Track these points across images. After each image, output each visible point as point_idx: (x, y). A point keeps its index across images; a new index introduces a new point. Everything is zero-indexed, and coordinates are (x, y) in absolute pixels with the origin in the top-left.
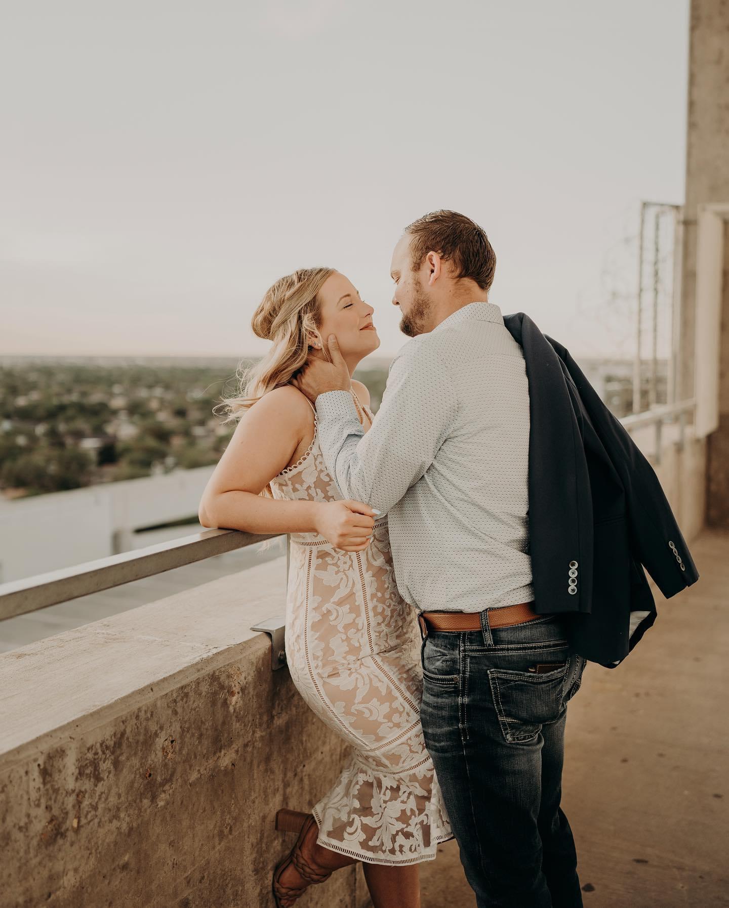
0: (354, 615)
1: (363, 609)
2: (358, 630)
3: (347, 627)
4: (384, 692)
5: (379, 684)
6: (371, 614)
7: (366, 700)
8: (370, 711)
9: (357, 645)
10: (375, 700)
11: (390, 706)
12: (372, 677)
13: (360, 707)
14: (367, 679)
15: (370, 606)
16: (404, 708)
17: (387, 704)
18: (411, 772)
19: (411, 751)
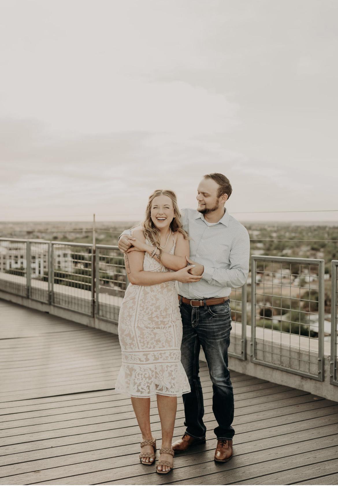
0: (133, 304)
1: (137, 303)
2: (133, 310)
3: (130, 308)
4: (132, 336)
5: (131, 333)
6: (139, 306)
7: (126, 335)
8: (126, 339)
9: (131, 314)
10: (128, 337)
11: (132, 342)
12: (131, 330)
13: (124, 336)
14: (129, 330)
15: (139, 303)
16: (135, 345)
17: (131, 341)
18: (129, 364)
19: (131, 358)
